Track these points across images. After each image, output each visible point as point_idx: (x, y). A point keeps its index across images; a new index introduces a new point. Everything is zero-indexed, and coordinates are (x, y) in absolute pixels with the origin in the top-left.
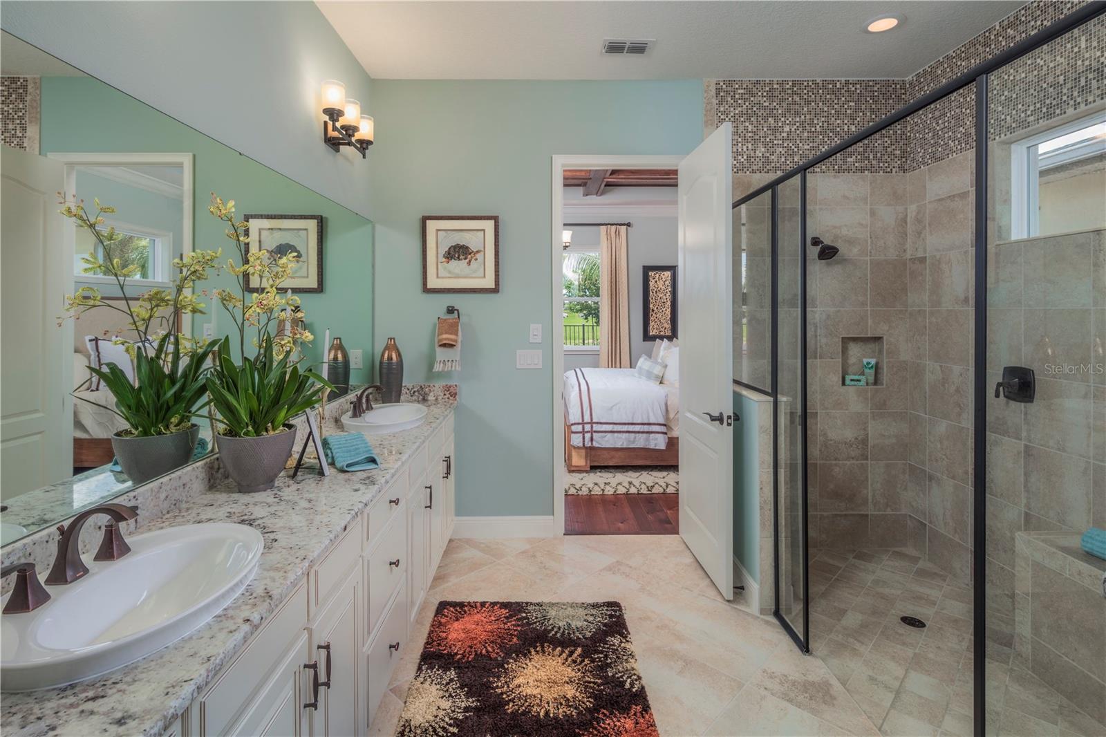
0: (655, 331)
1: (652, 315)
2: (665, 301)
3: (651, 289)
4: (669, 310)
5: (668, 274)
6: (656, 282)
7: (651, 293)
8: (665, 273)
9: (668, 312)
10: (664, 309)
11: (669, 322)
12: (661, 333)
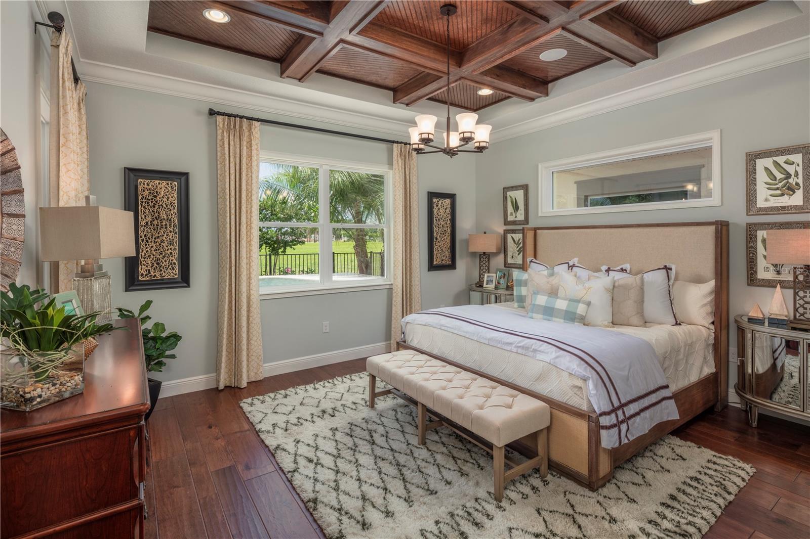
0: (438, 260)
1: (436, 243)
2: (446, 229)
3: (435, 216)
4: (449, 238)
5: (448, 201)
6: (439, 209)
7: (435, 220)
8: (446, 200)
9: (448, 241)
10: (445, 238)
11: (449, 250)
12: (443, 262)
